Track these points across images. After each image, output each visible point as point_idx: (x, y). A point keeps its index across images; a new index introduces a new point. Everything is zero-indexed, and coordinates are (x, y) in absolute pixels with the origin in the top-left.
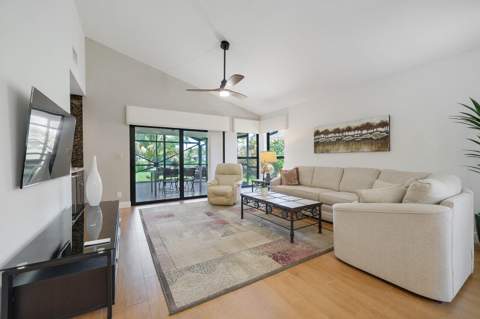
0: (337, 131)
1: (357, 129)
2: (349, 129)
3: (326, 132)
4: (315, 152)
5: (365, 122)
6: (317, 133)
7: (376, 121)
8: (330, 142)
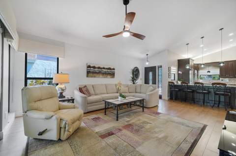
0: (99, 68)
1: (107, 69)
2: (104, 68)
3: (94, 67)
4: (87, 76)
5: (109, 67)
6: (89, 67)
7: (112, 68)
8: (96, 72)
